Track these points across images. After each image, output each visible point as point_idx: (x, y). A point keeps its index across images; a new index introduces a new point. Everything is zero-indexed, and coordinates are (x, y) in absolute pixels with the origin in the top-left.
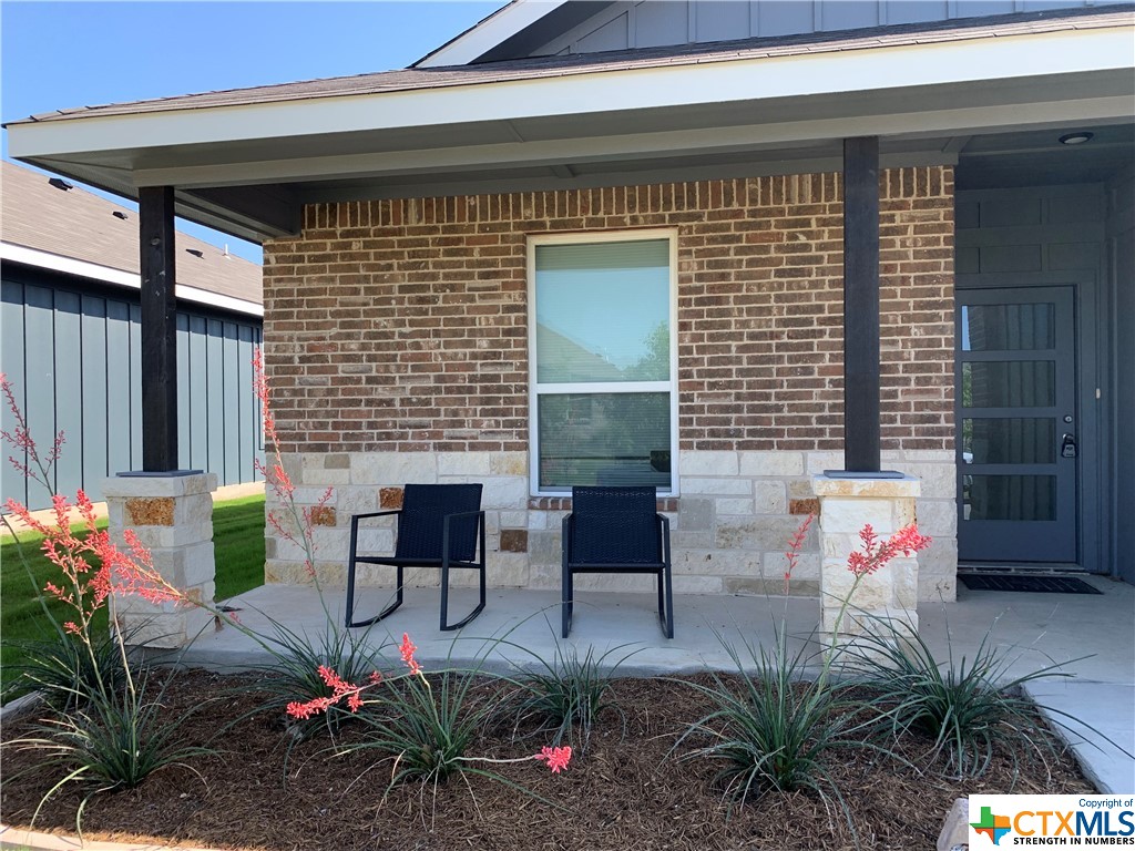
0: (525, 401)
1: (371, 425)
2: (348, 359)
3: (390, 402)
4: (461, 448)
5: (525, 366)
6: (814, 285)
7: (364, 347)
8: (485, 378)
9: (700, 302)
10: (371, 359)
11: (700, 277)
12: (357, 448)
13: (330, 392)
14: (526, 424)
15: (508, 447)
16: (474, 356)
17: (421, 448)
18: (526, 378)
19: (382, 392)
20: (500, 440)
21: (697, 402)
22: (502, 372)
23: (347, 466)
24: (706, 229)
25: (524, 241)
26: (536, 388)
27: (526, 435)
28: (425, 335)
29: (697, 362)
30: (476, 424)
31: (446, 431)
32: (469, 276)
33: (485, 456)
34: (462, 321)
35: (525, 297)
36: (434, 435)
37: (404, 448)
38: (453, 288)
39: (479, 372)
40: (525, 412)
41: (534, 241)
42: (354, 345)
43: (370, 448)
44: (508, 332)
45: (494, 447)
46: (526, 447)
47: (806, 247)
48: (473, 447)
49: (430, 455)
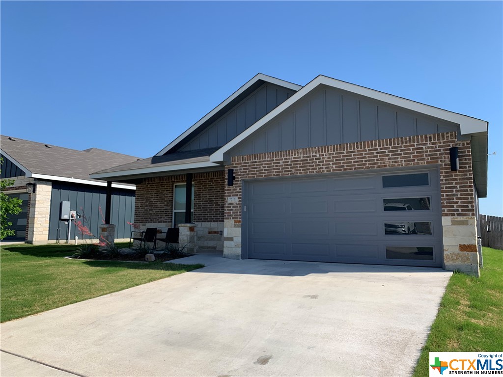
0: (172, 213)
1: (149, 218)
2: (147, 206)
3: (152, 214)
4: (161, 222)
5: (172, 207)
6: (213, 192)
7: (149, 204)
8: (166, 209)
9: (197, 195)
10: (150, 206)
11: (197, 191)
12: (147, 222)
13: (144, 212)
14: (172, 218)
16: (164, 205)
17: (156, 222)
18: (172, 209)
19: (151, 212)
20: (167, 221)
21: (196, 213)
22: (168, 208)
23: (145, 225)
24: (198, 182)
25: (173, 184)
26: (174, 211)
27: (172, 220)
28: (157, 201)
29: (196, 206)
30: (164, 218)
31: (160, 219)
32: (164, 191)
33: (165, 224)
34: (163, 199)
35: (172, 194)
36: (158, 220)
37: (154, 222)
38: (162, 193)
39: (165, 208)
40: (172, 216)
41: (175, 184)
42: (147, 203)
43: (149, 222)
44: (169, 201)
45: (166, 222)
46: (171, 222)
47: (212, 185)
48: (163, 222)
49: (157, 223)
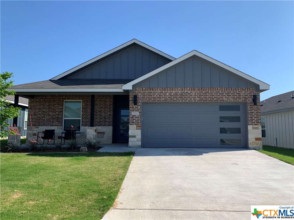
0: (62, 120)
1: (42, 123)
2: (39, 114)
3: (45, 120)
4: (54, 126)
5: (63, 116)
6: (97, 107)
7: (41, 113)
8: (57, 117)
9: (84, 109)
10: (42, 114)
11: (84, 106)
12: (40, 126)
13: (37, 118)
14: (62, 123)
15: (60, 126)
16: (56, 114)
17: (48, 126)
18: (63, 117)
19: (43, 119)
20: (59, 125)
21: (84, 121)
22: (59, 116)
23: (38, 128)
24: (85, 100)
25: (63, 100)
26: (64, 119)
27: (62, 124)
28: (49, 111)
29: (84, 116)
30: (56, 123)
31: (52, 124)
32: (56, 104)
33: (57, 127)
34: (55, 110)
35: (63, 107)
36: (50, 124)
37: (46, 126)
38: (54, 106)
39: (56, 116)
40: (62, 121)
41: (65, 100)
42: (40, 112)
43: (41, 126)
44: (60, 111)
45: (58, 126)
46: (62, 126)
47: (97, 103)
48: (55, 126)
49: (49, 127)
